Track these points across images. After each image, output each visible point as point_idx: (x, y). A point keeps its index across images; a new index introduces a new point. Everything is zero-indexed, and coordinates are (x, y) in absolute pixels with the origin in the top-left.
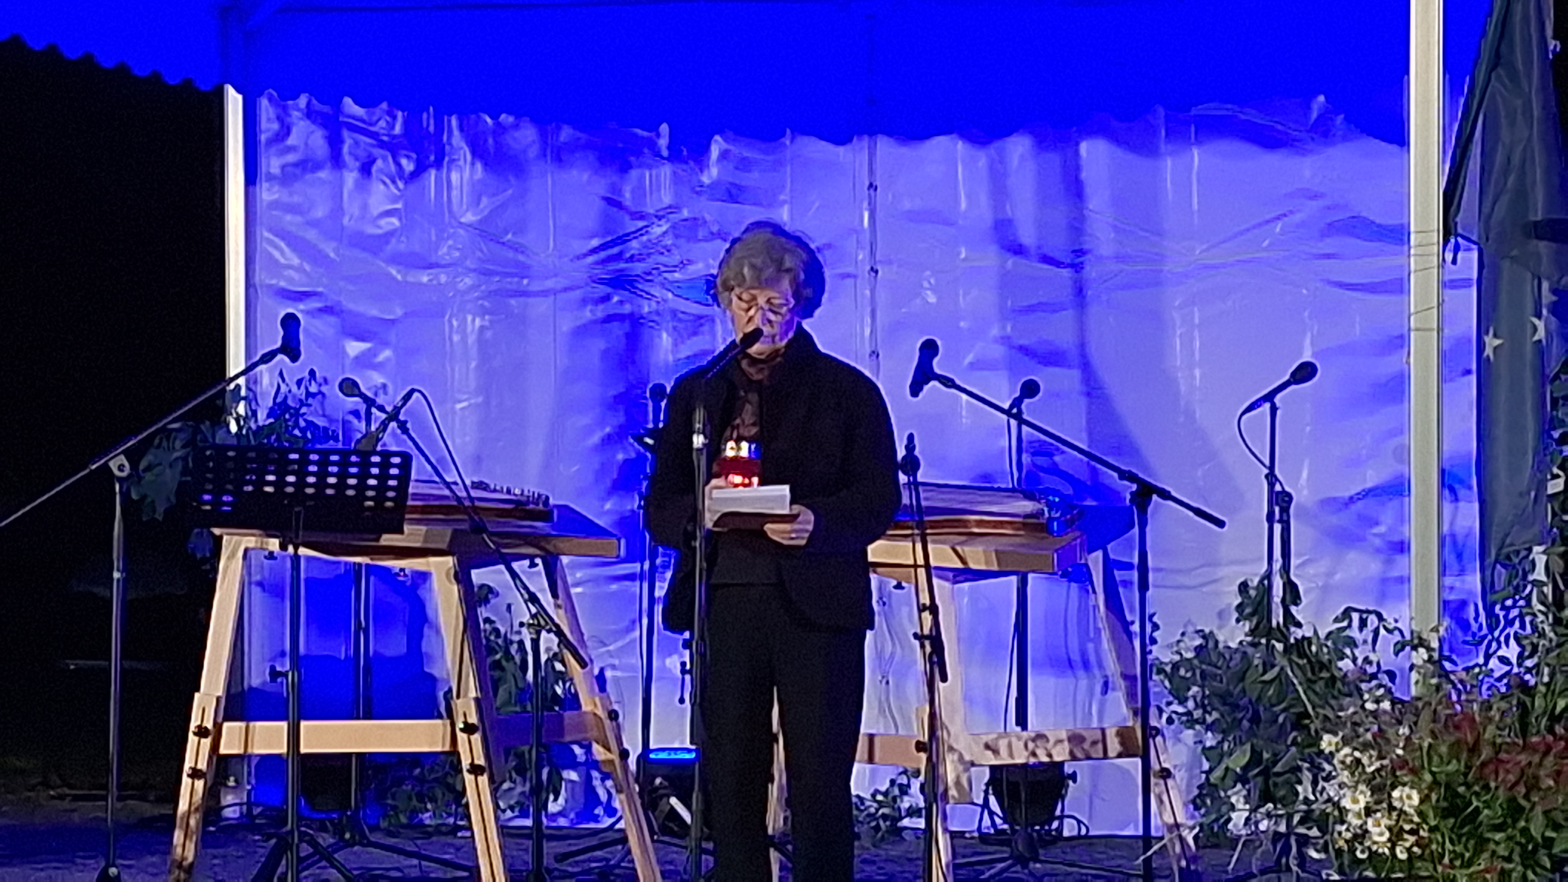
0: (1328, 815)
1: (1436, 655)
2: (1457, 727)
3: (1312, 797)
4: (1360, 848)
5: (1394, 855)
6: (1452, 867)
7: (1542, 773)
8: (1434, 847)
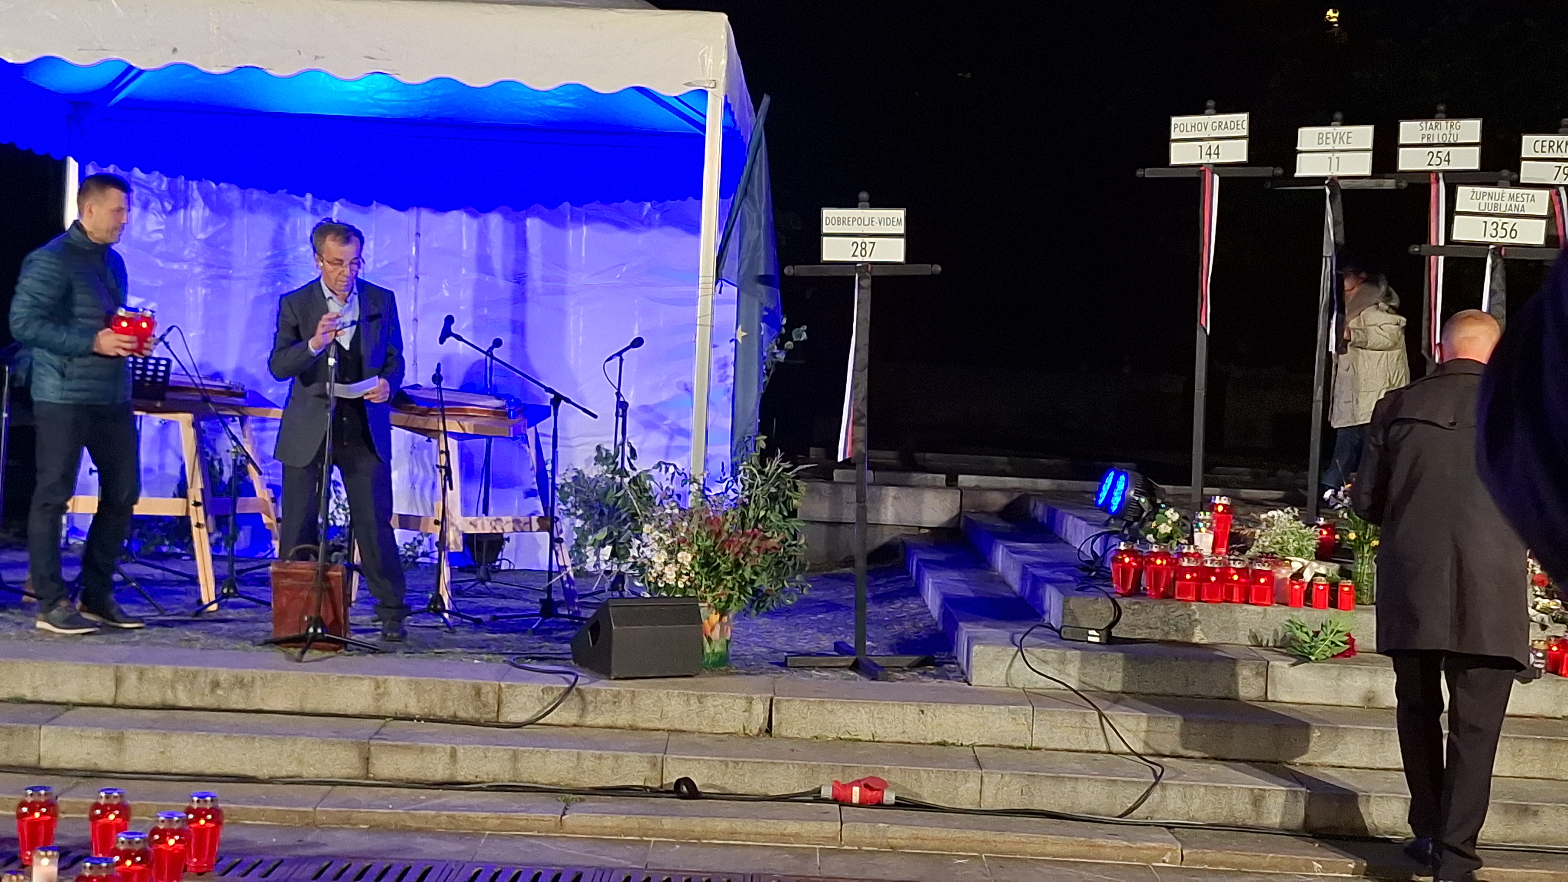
0: (645, 565)
1: (702, 487)
2: (711, 524)
3: (637, 555)
4: (660, 582)
5: (677, 586)
6: (705, 592)
7: (751, 547)
8: (697, 582)
